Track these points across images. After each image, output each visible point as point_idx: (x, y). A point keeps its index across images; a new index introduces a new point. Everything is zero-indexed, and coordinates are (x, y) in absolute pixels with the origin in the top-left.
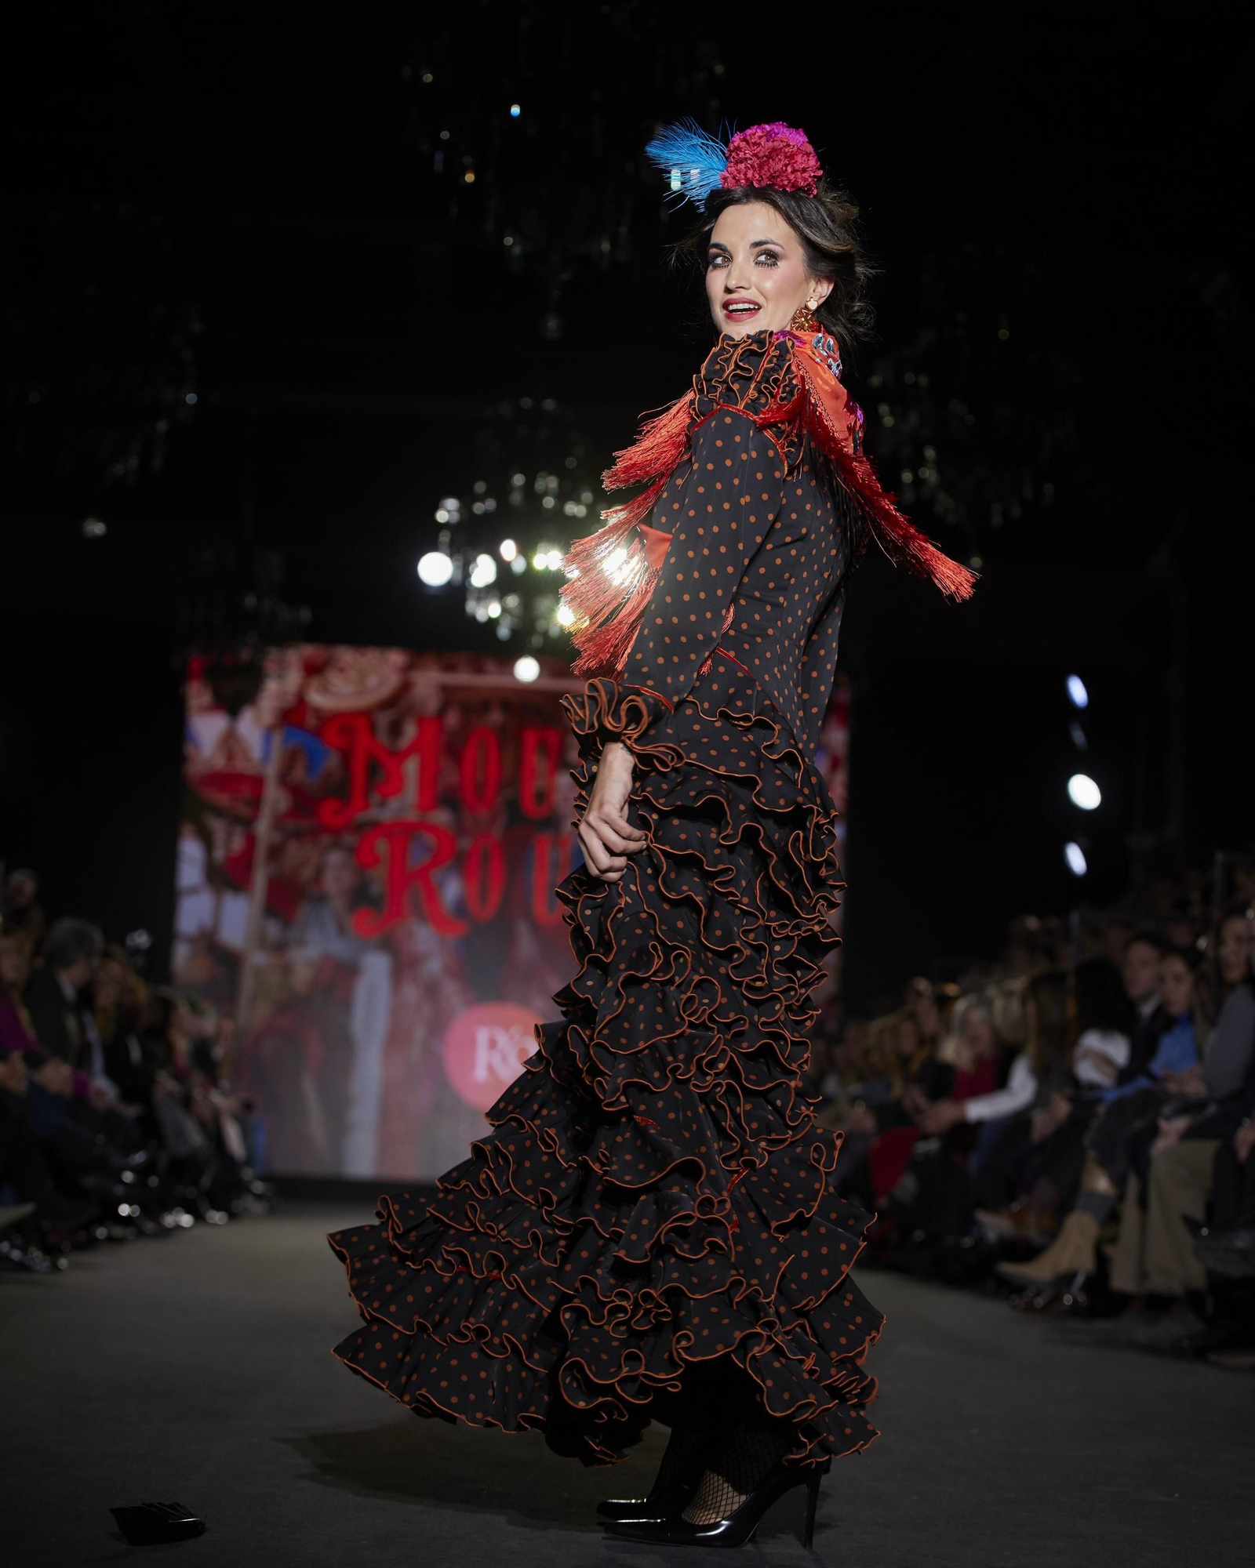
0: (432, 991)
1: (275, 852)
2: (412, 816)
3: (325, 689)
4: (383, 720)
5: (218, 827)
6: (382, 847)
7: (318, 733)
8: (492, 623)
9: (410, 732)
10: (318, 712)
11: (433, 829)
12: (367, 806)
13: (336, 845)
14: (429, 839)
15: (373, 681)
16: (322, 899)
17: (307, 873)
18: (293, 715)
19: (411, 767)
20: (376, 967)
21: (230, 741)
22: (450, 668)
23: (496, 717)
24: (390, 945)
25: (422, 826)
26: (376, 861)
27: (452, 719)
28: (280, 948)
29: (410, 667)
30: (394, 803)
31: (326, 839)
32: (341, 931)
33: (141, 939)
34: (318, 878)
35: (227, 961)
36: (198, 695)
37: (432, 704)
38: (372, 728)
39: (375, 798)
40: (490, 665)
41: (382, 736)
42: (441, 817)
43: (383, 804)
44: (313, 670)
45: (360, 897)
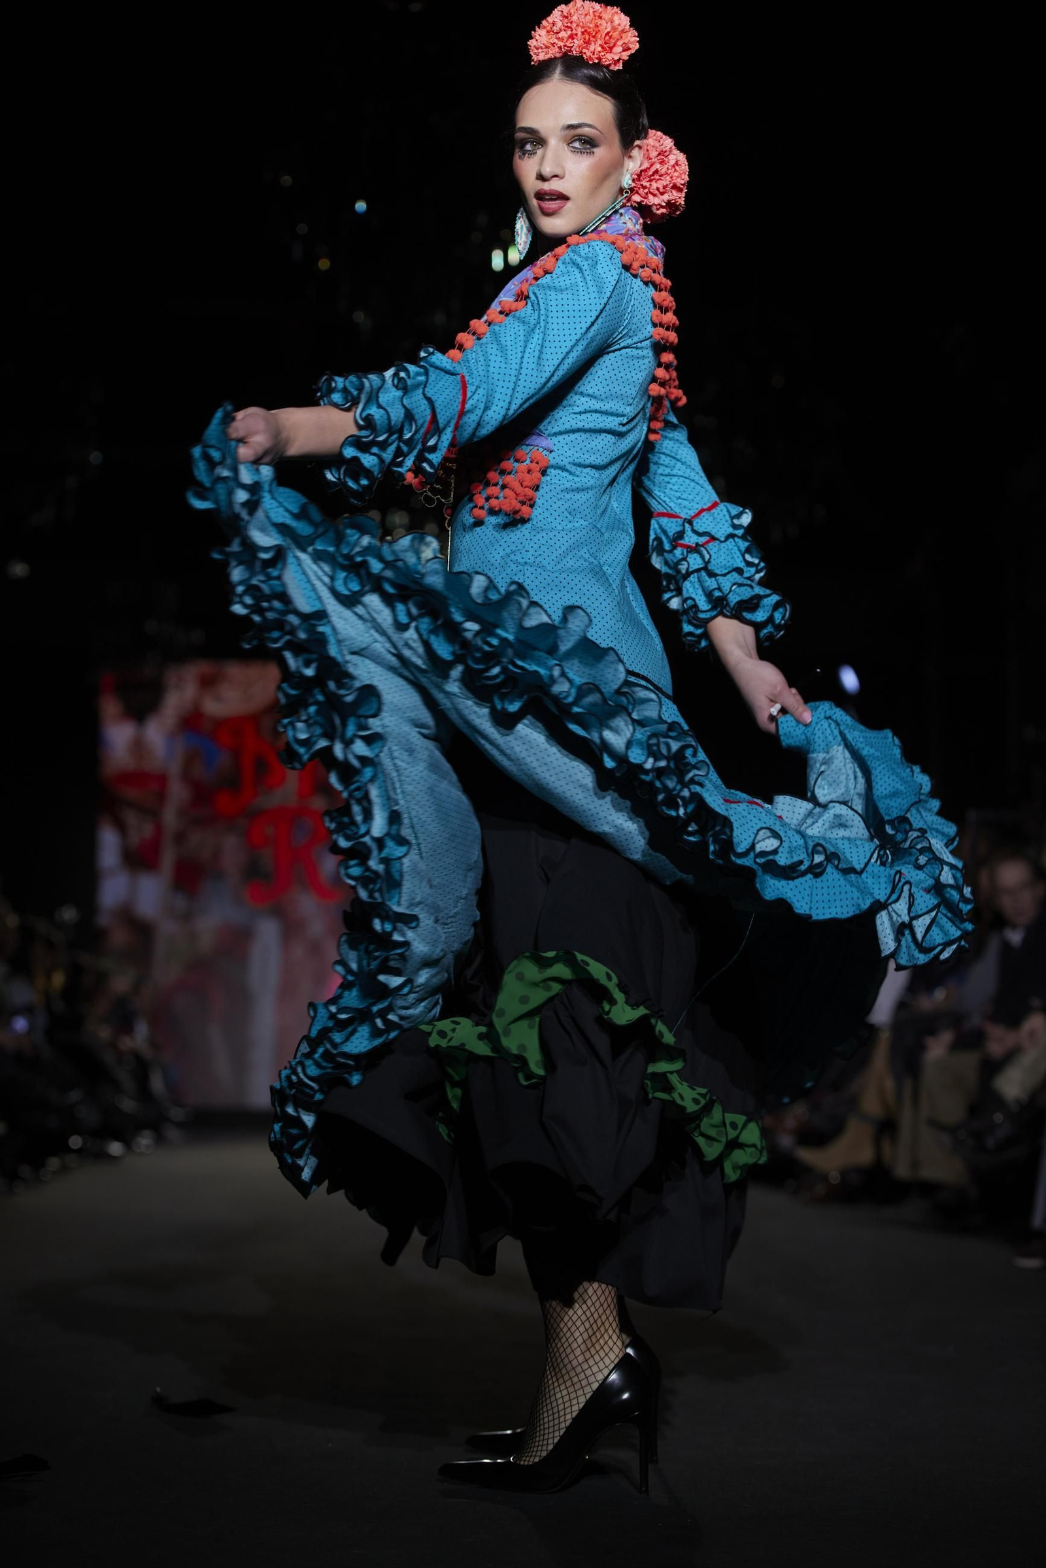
0: (315, 949)
1: (180, 838)
2: (294, 803)
3: (217, 699)
4: (266, 723)
5: (131, 818)
6: (269, 830)
7: (213, 736)
10: (212, 718)
11: (312, 813)
12: (255, 796)
13: (231, 829)
14: (310, 822)
15: (256, 690)
16: (220, 875)
17: (207, 854)
18: (192, 722)
20: (268, 931)
21: (139, 746)
24: (280, 913)
25: (302, 811)
26: (264, 842)
28: (187, 917)
30: (277, 796)
31: (221, 825)
32: (237, 900)
33: (69, 914)
34: (216, 858)
35: (143, 931)
36: (110, 707)
38: (258, 729)
39: (261, 790)
41: (266, 736)
42: (319, 803)
43: (268, 795)
44: (207, 683)
45: (252, 872)
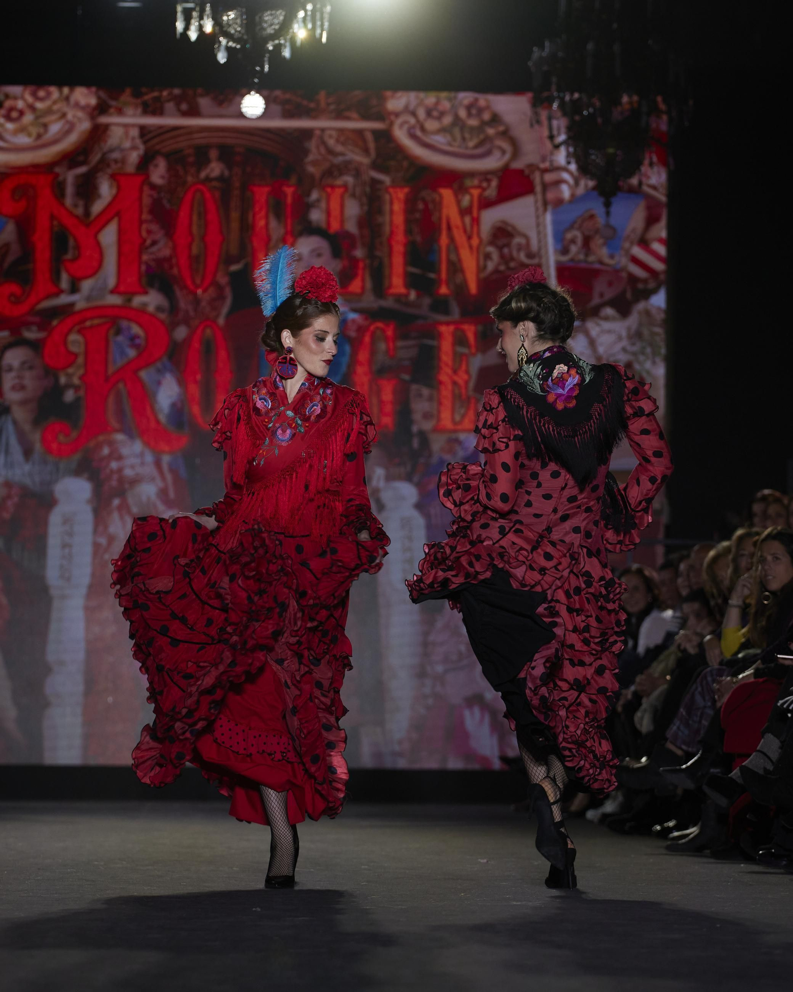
2: (115, 300)
4: (70, 177)
6: (75, 341)
8: (207, 42)
9: (106, 190)
11: (140, 315)
12: (53, 291)
13: (19, 342)
15: (55, 128)
19: (109, 236)
20: (74, 494)
22: (152, 109)
23: (215, 169)
25: (127, 312)
26: (72, 359)
27: (158, 174)
29: (102, 108)
30: (87, 285)
32: (28, 453)
37: (134, 157)
38: (59, 189)
39: (65, 283)
40: (204, 102)
41: (69, 201)
42: (151, 300)
43: (74, 289)
45: (49, 407)
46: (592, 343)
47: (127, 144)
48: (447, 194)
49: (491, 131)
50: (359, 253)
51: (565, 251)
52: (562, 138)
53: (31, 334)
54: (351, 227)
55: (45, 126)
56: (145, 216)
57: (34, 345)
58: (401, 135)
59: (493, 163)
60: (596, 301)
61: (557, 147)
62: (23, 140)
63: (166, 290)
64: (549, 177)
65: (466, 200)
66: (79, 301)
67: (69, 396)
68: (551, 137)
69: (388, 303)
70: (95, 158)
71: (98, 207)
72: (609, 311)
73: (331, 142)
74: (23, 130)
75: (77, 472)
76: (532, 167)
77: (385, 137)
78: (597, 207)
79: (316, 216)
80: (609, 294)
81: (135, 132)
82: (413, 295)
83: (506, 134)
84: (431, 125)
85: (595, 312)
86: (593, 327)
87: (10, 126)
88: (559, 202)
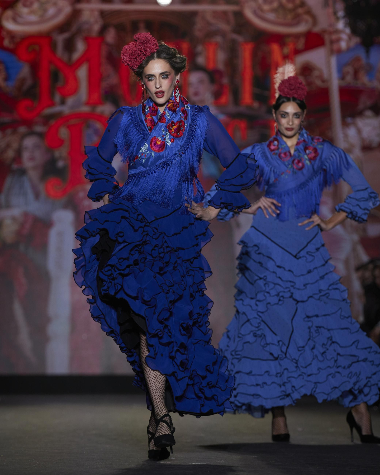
2: (85, 109)
3: (14, 20)
4: (60, 39)
6: (64, 133)
7: (12, 51)
9: (80, 47)
10: (12, 35)
11: (100, 118)
12: (52, 104)
13: (32, 133)
14: (98, 125)
15: (51, 11)
16: (23, 172)
17: (10, 154)
19: (82, 73)
20: (63, 219)
24: (73, 205)
25: (93, 116)
26: (61, 142)
27: (110, 37)
30: (70, 101)
31: (22, 129)
32: (37, 196)
34: (18, 157)
37: (96, 28)
38: (53, 45)
39: (57, 98)
41: (60, 52)
42: (107, 109)
43: (63, 102)
45: (50, 170)
46: (359, 131)
47: (92, 20)
48: (275, 47)
49: (300, 11)
50: (225, 81)
51: (342, 78)
52: (341, 13)
53: (39, 128)
54: (221, 66)
55: (45, 11)
56: (103, 60)
57: (40, 135)
58: (249, 14)
59: (301, 28)
60: (361, 106)
61: (338, 19)
62: (33, 18)
63: (115, 102)
64: (334, 37)
65: (286, 50)
66: (66, 110)
67: (60, 164)
68: (335, 13)
69: (242, 109)
70: (74, 28)
71: (76, 56)
72: (369, 113)
73: (209, 18)
74: (32, 12)
75: (66, 206)
76: (324, 31)
77: (239, 15)
78: (361, 53)
79: (201, 60)
80: (369, 103)
81: (96, 13)
82: (256, 105)
83: (309, 12)
84: (266, 7)
85: (360, 114)
86: (360, 122)
87: (25, 11)
88: (339, 51)
